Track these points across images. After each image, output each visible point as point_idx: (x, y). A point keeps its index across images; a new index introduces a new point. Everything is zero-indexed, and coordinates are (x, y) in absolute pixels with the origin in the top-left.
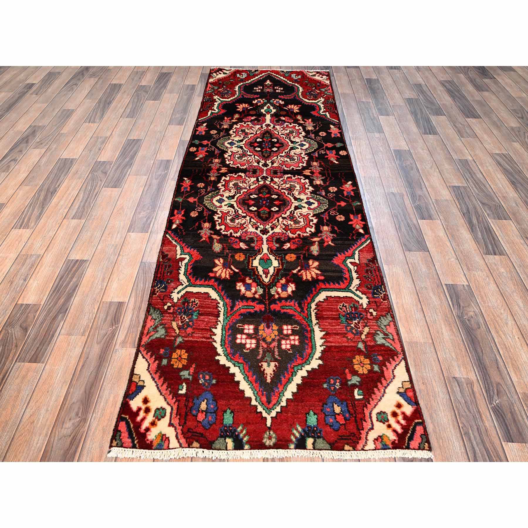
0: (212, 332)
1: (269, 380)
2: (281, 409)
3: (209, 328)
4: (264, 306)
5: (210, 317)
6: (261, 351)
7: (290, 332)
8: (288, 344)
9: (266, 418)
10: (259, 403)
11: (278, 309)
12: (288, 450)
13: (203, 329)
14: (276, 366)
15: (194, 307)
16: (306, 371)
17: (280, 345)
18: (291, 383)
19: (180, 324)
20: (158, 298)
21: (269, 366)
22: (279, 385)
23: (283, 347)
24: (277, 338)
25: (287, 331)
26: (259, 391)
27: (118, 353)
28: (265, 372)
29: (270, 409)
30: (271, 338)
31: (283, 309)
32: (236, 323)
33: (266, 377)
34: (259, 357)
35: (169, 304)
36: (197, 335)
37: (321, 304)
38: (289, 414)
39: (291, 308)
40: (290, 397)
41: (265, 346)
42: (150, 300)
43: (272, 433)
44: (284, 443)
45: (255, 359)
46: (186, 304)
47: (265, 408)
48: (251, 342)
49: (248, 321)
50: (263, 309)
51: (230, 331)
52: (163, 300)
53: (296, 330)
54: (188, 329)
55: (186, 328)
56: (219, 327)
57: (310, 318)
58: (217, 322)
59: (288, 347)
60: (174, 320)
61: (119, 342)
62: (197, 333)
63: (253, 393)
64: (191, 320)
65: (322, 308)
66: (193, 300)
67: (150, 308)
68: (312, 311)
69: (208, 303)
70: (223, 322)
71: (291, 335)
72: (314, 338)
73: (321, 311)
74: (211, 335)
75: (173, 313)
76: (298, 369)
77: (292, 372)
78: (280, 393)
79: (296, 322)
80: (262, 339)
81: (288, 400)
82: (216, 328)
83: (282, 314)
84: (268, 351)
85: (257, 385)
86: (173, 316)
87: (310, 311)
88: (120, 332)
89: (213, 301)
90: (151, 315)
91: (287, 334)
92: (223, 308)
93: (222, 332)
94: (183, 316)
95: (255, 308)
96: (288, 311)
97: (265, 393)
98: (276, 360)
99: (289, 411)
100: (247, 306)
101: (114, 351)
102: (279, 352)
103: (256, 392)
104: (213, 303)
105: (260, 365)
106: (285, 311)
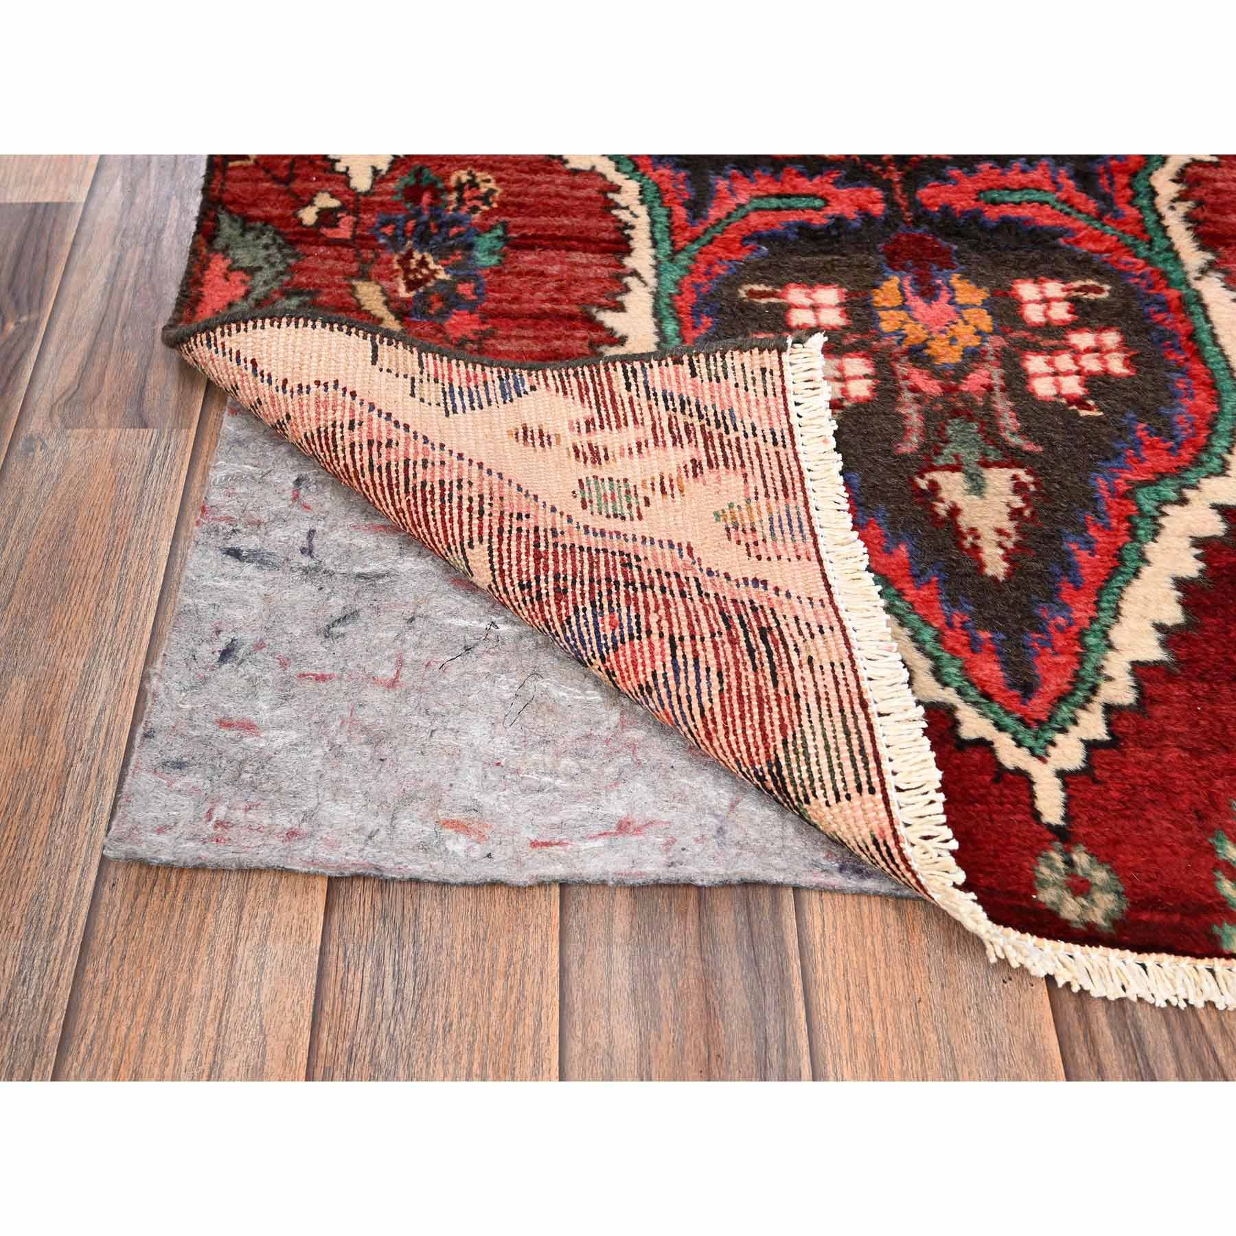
0: (600, 326)
1: (995, 565)
2: (1109, 724)
3: (575, 309)
4: (877, 193)
5: (577, 257)
6: (912, 414)
7: (1060, 312)
8: (1067, 374)
9: (1024, 780)
10: (959, 691)
11: (963, 203)
12: (1219, 964)
13: (538, 317)
14: (1019, 488)
15: (474, 209)
16: (1214, 506)
17: (1017, 382)
18: (1136, 573)
19: (403, 292)
20: (261, 174)
21: (978, 488)
22: (1066, 590)
23: (1043, 388)
24: (994, 344)
25: (1043, 306)
26: (950, 625)
27: (39, 454)
28: (964, 522)
29: (1039, 722)
30: (958, 347)
31: (994, 203)
32: (733, 283)
33: (976, 549)
34: (910, 445)
35: (325, 201)
36: (513, 346)
37: (1207, 173)
38: (1172, 754)
39: (1037, 196)
40: (1152, 651)
41: (932, 387)
42: (216, 184)
43: (1081, 858)
44: (1176, 918)
45: (888, 453)
46: (426, 198)
47: (1008, 721)
48: (841, 369)
49: (802, 269)
50: (878, 209)
51: (706, 321)
52: (287, 181)
53: (1093, 304)
54: (454, 319)
55: (443, 314)
56: (639, 300)
57: (1160, 243)
58: (617, 278)
59: (1072, 386)
60: (365, 276)
61: (43, 398)
62: (508, 338)
63: (913, 638)
64: (463, 273)
65: (1217, 192)
66: (465, 178)
67: (216, 220)
68: (1163, 208)
69: (552, 189)
70: (658, 276)
71: (1075, 327)
72: (1214, 337)
73: (1215, 209)
74: (594, 345)
75: (360, 241)
76: (1166, 502)
77: (1129, 519)
78: (1081, 634)
79: (1084, 266)
80: (905, 353)
81: (1138, 668)
82: (620, 308)
83: (996, 230)
84: (956, 413)
85: (924, 593)
86: (357, 255)
87: (1155, 210)
88: (51, 349)
89: (578, 179)
90: (225, 250)
91: (1047, 324)
92: (642, 211)
93: (659, 324)
94: (417, 256)
95: (827, 203)
96: (1026, 212)
97: (984, 635)
98: (1012, 458)
99: (1163, 734)
100: (779, 196)
101: (20, 446)
102: (1020, 413)
103: (927, 634)
104: (579, 187)
105: (923, 484)
106: (1009, 212)
